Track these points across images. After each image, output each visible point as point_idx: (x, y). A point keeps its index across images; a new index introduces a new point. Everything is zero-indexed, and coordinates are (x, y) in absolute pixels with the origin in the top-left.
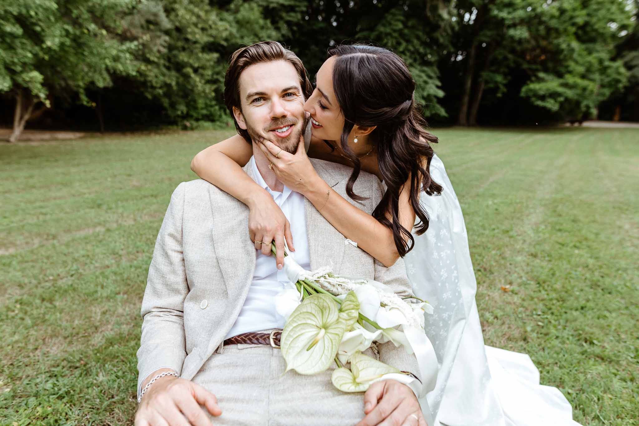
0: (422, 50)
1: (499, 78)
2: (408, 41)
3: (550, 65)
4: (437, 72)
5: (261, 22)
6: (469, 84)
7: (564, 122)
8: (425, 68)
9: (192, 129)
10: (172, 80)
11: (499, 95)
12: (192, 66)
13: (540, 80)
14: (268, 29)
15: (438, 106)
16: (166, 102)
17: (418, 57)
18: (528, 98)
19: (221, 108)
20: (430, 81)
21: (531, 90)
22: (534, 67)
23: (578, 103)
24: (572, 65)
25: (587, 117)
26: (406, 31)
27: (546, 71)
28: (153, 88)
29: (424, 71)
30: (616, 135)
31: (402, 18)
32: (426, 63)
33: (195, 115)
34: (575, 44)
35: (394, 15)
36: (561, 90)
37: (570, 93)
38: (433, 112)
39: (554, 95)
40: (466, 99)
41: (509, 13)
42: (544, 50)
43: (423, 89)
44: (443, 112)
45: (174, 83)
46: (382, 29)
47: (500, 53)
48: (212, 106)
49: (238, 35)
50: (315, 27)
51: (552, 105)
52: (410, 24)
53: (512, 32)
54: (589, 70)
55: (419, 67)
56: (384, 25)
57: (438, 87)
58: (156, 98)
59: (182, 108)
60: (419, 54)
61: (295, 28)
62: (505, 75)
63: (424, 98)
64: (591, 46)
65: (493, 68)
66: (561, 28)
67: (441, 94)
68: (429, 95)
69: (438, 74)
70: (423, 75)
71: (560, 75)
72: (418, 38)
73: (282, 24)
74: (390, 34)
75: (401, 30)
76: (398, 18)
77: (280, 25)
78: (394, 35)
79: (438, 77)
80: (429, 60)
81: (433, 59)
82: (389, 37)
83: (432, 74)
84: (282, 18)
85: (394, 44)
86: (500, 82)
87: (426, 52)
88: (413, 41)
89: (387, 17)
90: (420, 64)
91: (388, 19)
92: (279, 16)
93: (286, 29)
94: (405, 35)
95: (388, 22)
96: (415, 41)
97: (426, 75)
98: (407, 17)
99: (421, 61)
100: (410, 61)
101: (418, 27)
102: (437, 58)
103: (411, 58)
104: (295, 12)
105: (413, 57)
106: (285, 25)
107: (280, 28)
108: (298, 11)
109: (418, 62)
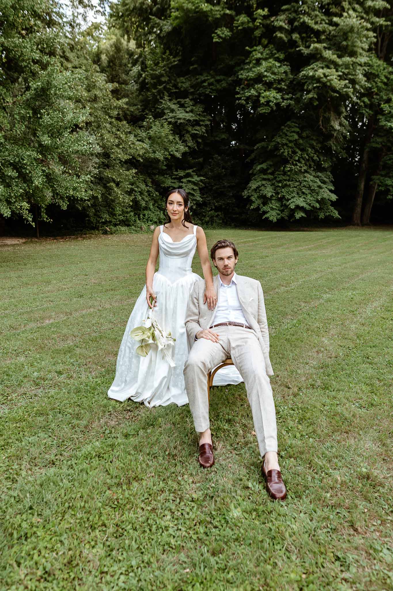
0: (315, 158)
2: (303, 150)
4: (331, 176)
5: (171, 137)
6: (362, 186)
8: (319, 174)
9: (111, 233)
11: (390, 197)
12: (114, 181)
14: (177, 143)
15: (332, 208)
17: (312, 164)
19: (135, 214)
20: (324, 186)
26: (301, 141)
29: (318, 177)
31: (296, 130)
32: (319, 168)
35: (290, 127)
38: (328, 214)
40: (360, 200)
43: (317, 193)
44: (336, 214)
45: (99, 196)
46: (279, 140)
48: (127, 213)
49: (151, 151)
50: (217, 139)
52: (304, 134)
55: (314, 174)
56: (280, 136)
57: (331, 191)
58: (85, 209)
59: (106, 216)
60: (314, 161)
61: (199, 140)
63: (318, 201)
65: (383, 173)
67: (334, 197)
68: (322, 199)
69: (332, 179)
70: (318, 181)
72: (313, 147)
73: (188, 137)
74: (286, 144)
75: (296, 140)
76: (293, 130)
77: (186, 138)
78: (290, 145)
79: (332, 182)
80: (323, 166)
81: (326, 165)
82: (285, 147)
83: (325, 179)
84: (188, 132)
85: (290, 153)
86: (390, 186)
87: (320, 159)
88: (308, 150)
89: (283, 129)
90: (314, 170)
91: (284, 131)
92: (186, 130)
93: (191, 141)
94: (300, 144)
95: (284, 133)
96: (310, 150)
97: (320, 180)
98: (302, 129)
99: (315, 167)
100: (305, 168)
101: (312, 137)
102: (331, 164)
103: (306, 165)
104: (200, 125)
105: (308, 164)
106: (190, 138)
107: (186, 141)
108: (203, 125)
109: (312, 169)
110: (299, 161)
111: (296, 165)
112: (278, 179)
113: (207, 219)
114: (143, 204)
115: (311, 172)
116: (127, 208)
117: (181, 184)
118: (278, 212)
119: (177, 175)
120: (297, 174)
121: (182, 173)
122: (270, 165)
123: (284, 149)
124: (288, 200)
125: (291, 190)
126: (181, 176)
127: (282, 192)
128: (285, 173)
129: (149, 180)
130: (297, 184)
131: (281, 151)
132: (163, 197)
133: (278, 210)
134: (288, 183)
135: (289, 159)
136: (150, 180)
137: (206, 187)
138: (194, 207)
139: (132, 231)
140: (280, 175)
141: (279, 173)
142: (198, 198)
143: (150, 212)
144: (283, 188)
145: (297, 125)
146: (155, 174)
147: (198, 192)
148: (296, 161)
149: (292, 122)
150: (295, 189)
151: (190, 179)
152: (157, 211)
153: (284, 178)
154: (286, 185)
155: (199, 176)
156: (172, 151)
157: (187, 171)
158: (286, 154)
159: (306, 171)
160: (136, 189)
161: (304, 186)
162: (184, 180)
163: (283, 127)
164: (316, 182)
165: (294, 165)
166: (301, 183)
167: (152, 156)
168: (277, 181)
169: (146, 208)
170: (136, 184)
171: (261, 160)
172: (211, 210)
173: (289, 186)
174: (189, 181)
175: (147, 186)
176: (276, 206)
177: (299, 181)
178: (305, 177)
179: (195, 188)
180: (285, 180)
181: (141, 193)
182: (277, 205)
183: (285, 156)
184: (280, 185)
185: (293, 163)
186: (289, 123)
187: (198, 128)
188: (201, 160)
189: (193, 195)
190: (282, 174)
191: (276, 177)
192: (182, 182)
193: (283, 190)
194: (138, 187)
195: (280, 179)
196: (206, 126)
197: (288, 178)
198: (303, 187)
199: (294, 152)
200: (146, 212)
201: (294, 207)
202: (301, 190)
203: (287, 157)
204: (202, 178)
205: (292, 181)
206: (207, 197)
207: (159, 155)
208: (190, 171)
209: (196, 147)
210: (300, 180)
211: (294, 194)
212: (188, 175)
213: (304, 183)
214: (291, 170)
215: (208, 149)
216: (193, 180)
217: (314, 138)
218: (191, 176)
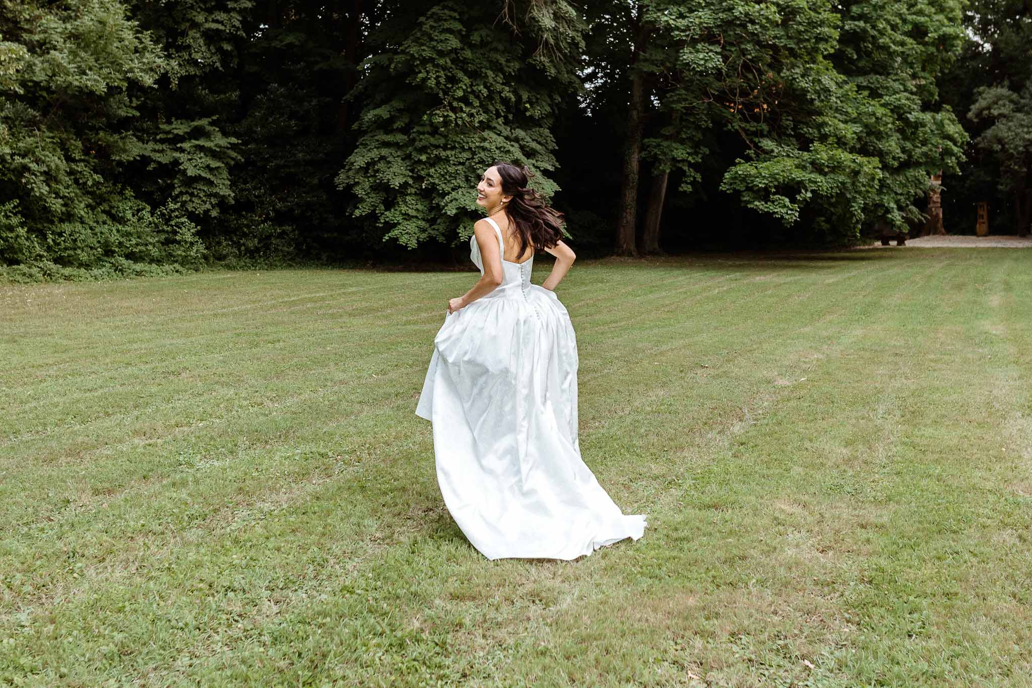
0: (507, 93)
1: (680, 153)
2: (474, 75)
3: (787, 122)
4: (551, 138)
6: (635, 163)
8: (520, 133)
11: (688, 188)
13: (768, 155)
17: (502, 108)
20: (530, 161)
22: (752, 126)
24: (833, 123)
26: (468, 54)
27: (779, 135)
29: (517, 140)
31: (457, 26)
32: (521, 121)
34: (830, 78)
35: (439, 19)
37: (823, 183)
40: (630, 196)
41: (682, 16)
42: (769, 92)
46: (413, 50)
52: (475, 38)
53: (688, 55)
54: (873, 132)
55: (506, 131)
56: (417, 41)
57: (546, 173)
60: (505, 101)
61: (227, 47)
62: (696, 146)
67: (552, 188)
69: (553, 145)
72: (497, 68)
73: (194, 39)
74: (431, 60)
75: (455, 51)
76: (446, 25)
77: (189, 41)
78: (441, 62)
79: (553, 152)
80: (528, 114)
81: (537, 113)
82: (429, 67)
83: (534, 145)
84: (195, 25)
85: (442, 80)
86: (683, 161)
87: (519, 98)
88: (487, 76)
89: (422, 24)
90: (507, 123)
91: (426, 28)
92: (188, 20)
93: (203, 49)
94: (465, 61)
95: (425, 34)
96: (490, 73)
97: (522, 148)
98: (470, 24)
99: (510, 117)
100: (483, 117)
101: (495, 45)
102: (548, 109)
103: (486, 111)
104: (227, 11)
105: (491, 108)
106: (201, 41)
107: (189, 47)
108: (234, 9)
109: (501, 120)
110: (465, 100)
111: (462, 111)
112: (418, 144)
113: (252, 243)
114: (56, 205)
115: (501, 128)
116: (7, 217)
117: (177, 155)
118: (422, 224)
119: (169, 132)
120: (464, 134)
121: (180, 128)
122: (399, 111)
123: (428, 72)
124: (444, 194)
125: (451, 169)
126: (177, 135)
127: (429, 175)
128: (434, 131)
129: (77, 144)
130: (466, 155)
131: (420, 75)
132: (123, 188)
133: (423, 219)
134: (443, 154)
135: (441, 95)
136: (79, 144)
137: (248, 162)
138: (214, 213)
139: (19, 278)
140: (423, 133)
141: (421, 129)
142: (225, 191)
143: (78, 227)
144: (433, 165)
145: (456, 15)
146: (96, 130)
147: (225, 174)
148: (460, 100)
149: (444, 8)
150: (460, 167)
151: (201, 142)
152: (104, 223)
153: (432, 140)
154: (438, 160)
155: (225, 134)
156: (131, 70)
157: (195, 123)
158: (432, 83)
159: (485, 126)
160: (33, 166)
162: (186, 145)
163: (422, 19)
164: (509, 151)
165: (454, 110)
166: (474, 153)
168: (415, 149)
169: (68, 217)
170: (34, 153)
171: (378, 98)
172: (263, 222)
173: (447, 160)
174: (201, 148)
175: (69, 159)
176: (417, 210)
177: (470, 148)
178: (484, 140)
179: (214, 164)
180: (437, 147)
181: (50, 177)
182: (420, 207)
183: (431, 88)
184: (424, 158)
185: (450, 104)
186: (435, 9)
187: (222, 16)
188: (235, 95)
189: (210, 183)
190: (429, 133)
191: (413, 140)
192: (182, 150)
193: (432, 170)
194: (38, 161)
195: (423, 143)
196: (241, 12)
197: (442, 141)
198: (479, 163)
199: (453, 80)
200: (67, 227)
201: (454, 211)
203: (436, 90)
204: (233, 140)
205: (453, 148)
206: (255, 189)
207: (95, 81)
208: (204, 122)
209: (218, 64)
210: (473, 146)
211: (460, 181)
212: (198, 133)
213: (482, 155)
214: (446, 123)
215: (254, 69)
216: (208, 144)
217: (501, 47)
218: (207, 135)
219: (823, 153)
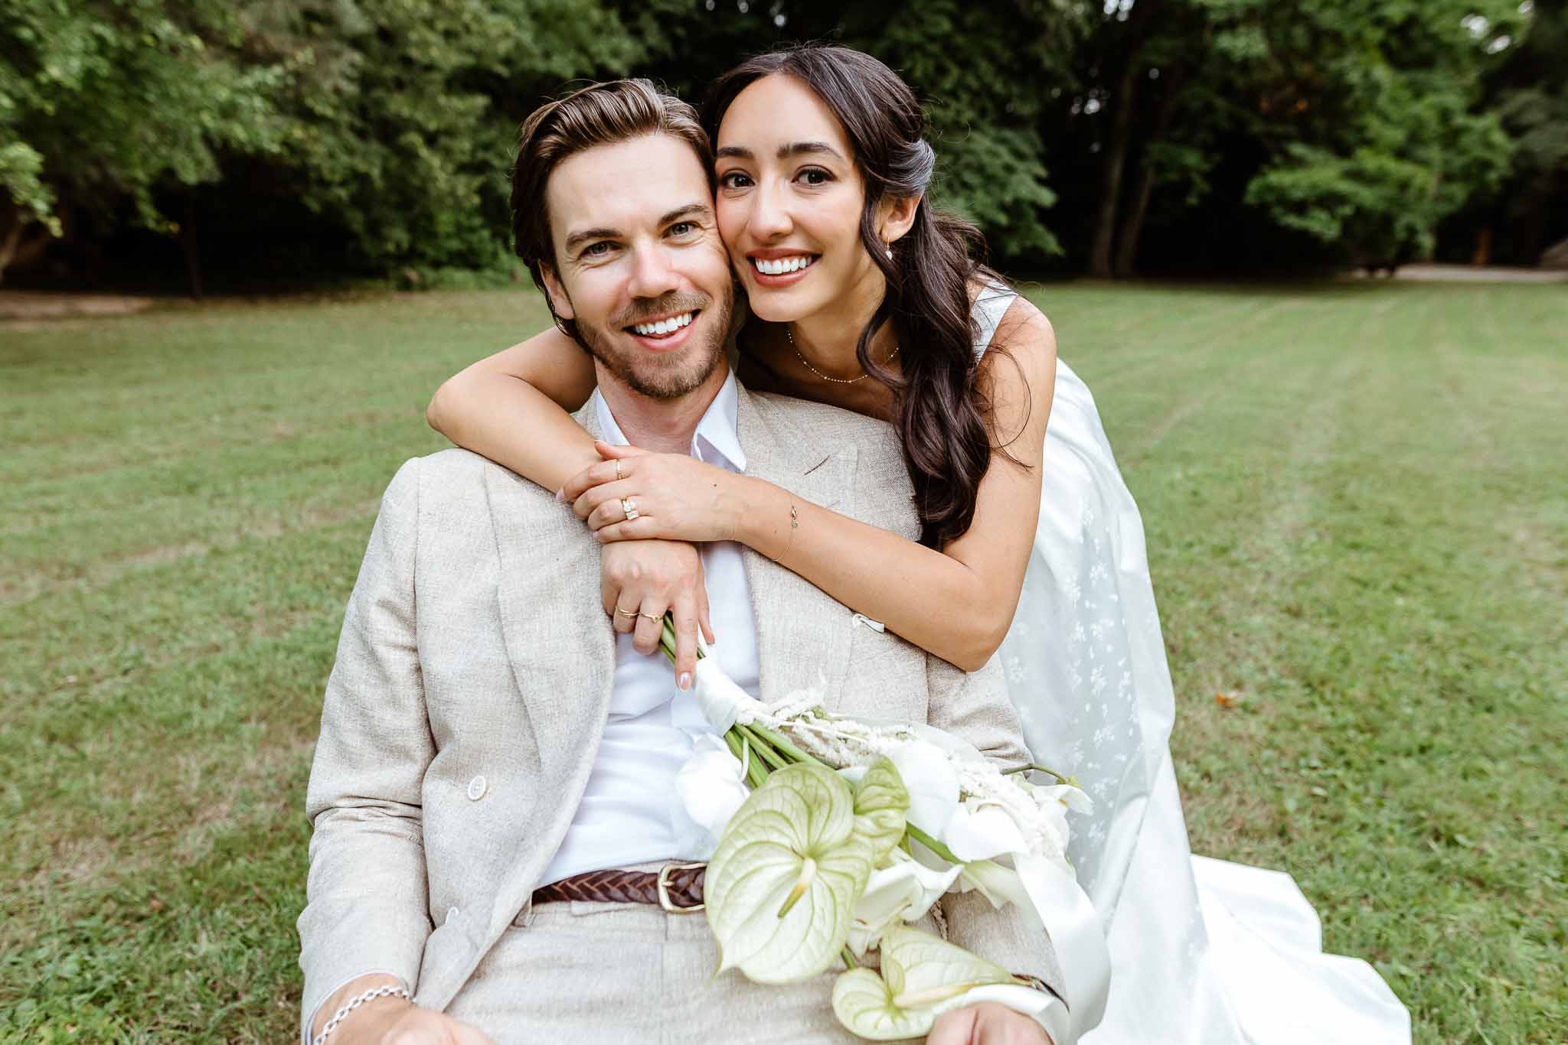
0: (998, 87)
1: (1192, 159)
2: (965, 65)
3: (1319, 124)
4: (1038, 140)
5: (596, 15)
6: (1116, 171)
7: (1351, 267)
8: (1008, 134)
9: (424, 287)
10: (371, 163)
11: (1193, 200)
12: (420, 129)
13: (1294, 163)
14: (612, 32)
15: (1040, 229)
16: (356, 220)
17: (989, 105)
18: (1263, 208)
19: (495, 235)
20: (1020, 166)
21: (1270, 188)
22: (1279, 129)
23: (1387, 221)
24: (1374, 125)
25: (1408, 254)
26: (960, 40)
27: (1309, 138)
28: (324, 184)
29: (1003, 141)
30: (1482, 298)
31: (949, 5)
32: (1008, 120)
33: (431, 252)
34: (1382, 73)
36: (1344, 187)
37: (1367, 196)
38: (1028, 243)
39: (1328, 200)
40: (1109, 211)
42: (1305, 88)
43: (1003, 186)
44: (1051, 244)
45: (376, 173)
46: (899, 33)
47: (1194, 95)
48: (472, 230)
49: (536, 50)
50: (730, 30)
51: (1323, 225)
53: (1225, 41)
54: (1416, 138)
55: (992, 131)
56: (905, 24)
57: (1039, 180)
58: (332, 209)
59: (398, 236)
60: (993, 96)
61: (680, 31)
62: (1207, 150)
63: (1003, 208)
64: (1421, 76)
65: (1178, 133)
66: (1348, 32)
67: (1047, 197)
68: (1017, 202)
69: (1040, 147)
70: (1003, 150)
71: (1343, 151)
72: (991, 57)
73: (647, 22)
75: (947, 36)
76: (939, 5)
78: (931, 48)
79: (1040, 155)
80: (1017, 112)
81: (1026, 110)
83: (1023, 147)
86: (1193, 169)
87: (1010, 92)
88: (979, 65)
90: (994, 123)
91: (915, 8)
93: (658, 33)
94: (958, 48)
95: (916, 16)
97: (1010, 150)
98: (964, 4)
99: (996, 115)
100: (971, 115)
101: (990, 28)
102: (1036, 107)
103: (973, 107)
105: (978, 104)
106: (654, 25)
107: (643, 30)
109: (989, 119)
110: (953, 94)
111: (948, 105)
115: (986, 127)
116: (467, 216)
148: (947, 94)
156: (599, 54)
159: (974, 126)
160: (496, 162)
161: (968, 166)
164: (999, 155)
167: (541, 65)
178: (971, 141)
185: (937, 99)
199: (941, 71)
202: (957, 175)
213: (969, 158)
215: (703, 57)
217: (998, 32)
219: (1368, 160)
